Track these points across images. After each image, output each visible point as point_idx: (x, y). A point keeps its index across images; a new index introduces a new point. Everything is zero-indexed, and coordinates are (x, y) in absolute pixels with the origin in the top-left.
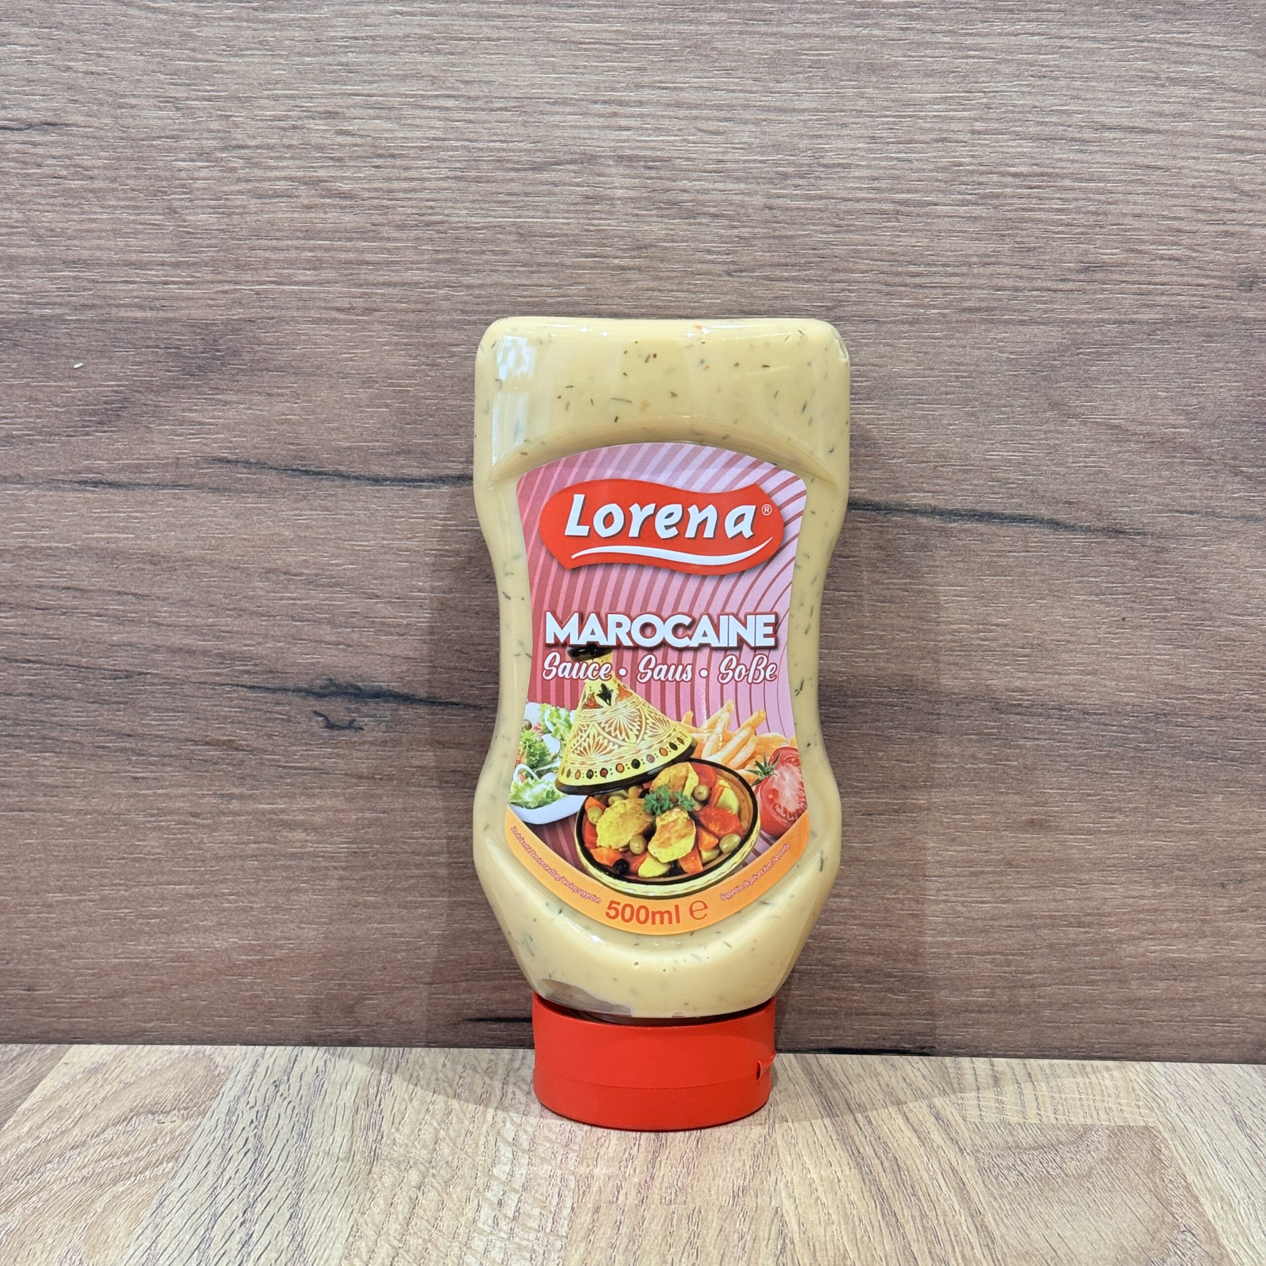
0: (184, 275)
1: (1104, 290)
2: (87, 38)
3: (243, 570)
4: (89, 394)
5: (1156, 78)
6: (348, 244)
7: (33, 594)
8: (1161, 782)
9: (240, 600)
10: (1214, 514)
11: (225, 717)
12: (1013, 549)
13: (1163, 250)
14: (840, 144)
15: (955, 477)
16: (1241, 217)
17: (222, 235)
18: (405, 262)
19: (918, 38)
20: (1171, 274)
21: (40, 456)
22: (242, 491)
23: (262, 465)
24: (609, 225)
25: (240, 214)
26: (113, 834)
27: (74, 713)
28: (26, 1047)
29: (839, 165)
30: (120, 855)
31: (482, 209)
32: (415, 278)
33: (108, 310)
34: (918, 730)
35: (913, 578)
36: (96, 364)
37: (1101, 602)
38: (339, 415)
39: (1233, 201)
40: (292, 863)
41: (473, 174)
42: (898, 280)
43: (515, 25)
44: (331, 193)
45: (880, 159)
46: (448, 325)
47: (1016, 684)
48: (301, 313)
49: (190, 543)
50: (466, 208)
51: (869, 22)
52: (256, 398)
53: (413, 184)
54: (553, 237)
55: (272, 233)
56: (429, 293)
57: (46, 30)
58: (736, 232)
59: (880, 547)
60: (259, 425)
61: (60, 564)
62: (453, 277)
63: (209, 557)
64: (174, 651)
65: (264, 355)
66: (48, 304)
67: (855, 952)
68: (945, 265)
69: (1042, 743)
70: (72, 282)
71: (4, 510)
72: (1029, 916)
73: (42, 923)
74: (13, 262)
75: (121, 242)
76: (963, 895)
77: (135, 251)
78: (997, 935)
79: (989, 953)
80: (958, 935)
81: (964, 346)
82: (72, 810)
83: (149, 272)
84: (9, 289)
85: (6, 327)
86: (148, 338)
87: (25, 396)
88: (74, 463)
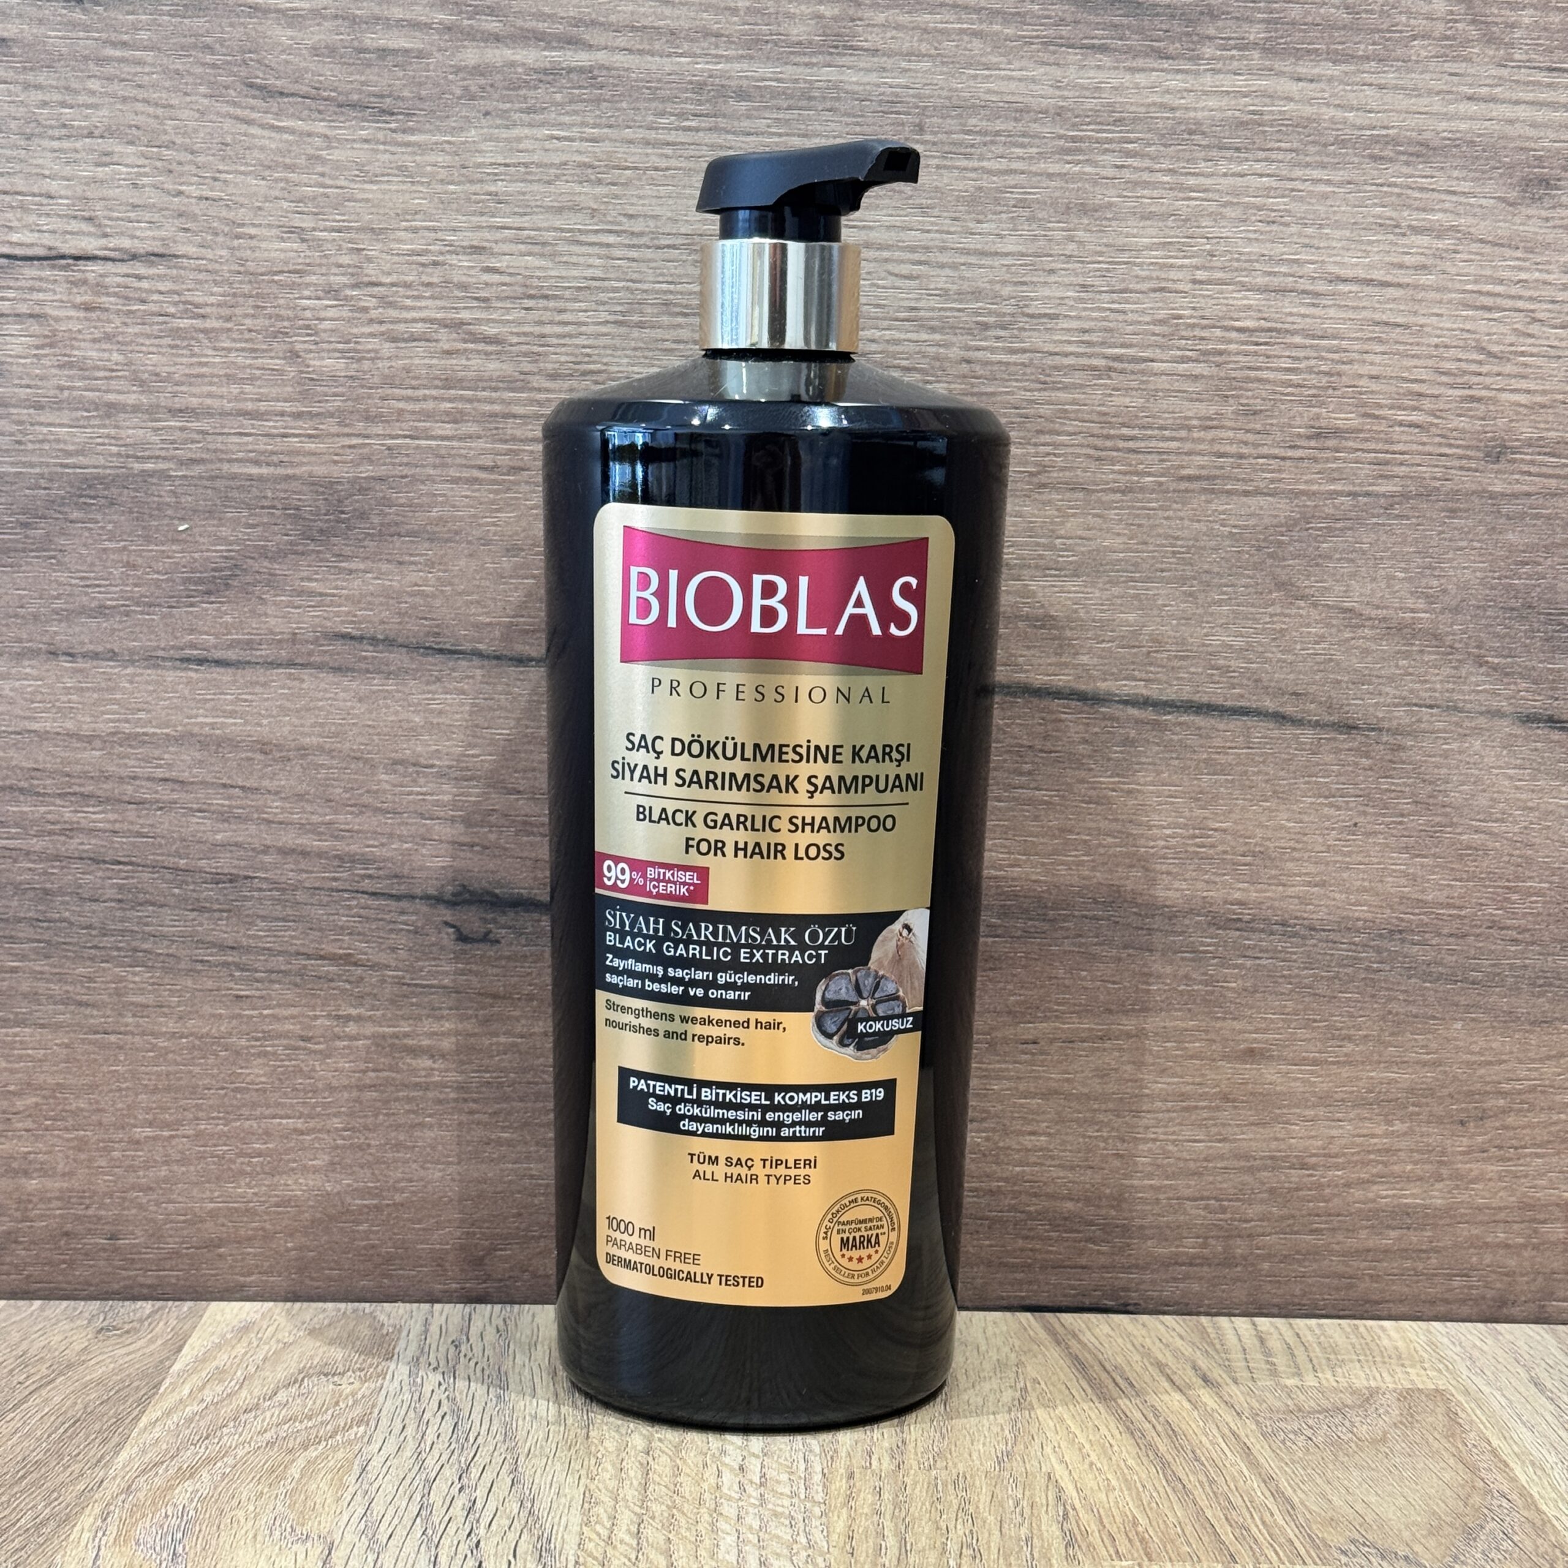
0: (305, 426)
1: (1337, 459)
2: (201, 159)
3: (366, 761)
4: (195, 561)
5: (1396, 227)
6: (494, 394)
7: (125, 786)
8: (1394, 1006)
9: (362, 795)
10: (1456, 708)
11: (342, 928)
12: (1233, 745)
13: (1402, 416)
14: (1047, 292)
15: (1171, 664)
16: (1488, 380)
17: (350, 383)
19: (1134, 177)
20: (1412, 442)
21: (137, 629)
22: (368, 671)
23: (390, 642)
25: (372, 359)
26: (211, 1060)
27: (170, 922)
29: (1045, 315)
30: (219, 1085)
31: (646, 357)
33: (218, 465)
34: (1125, 947)
35: (1123, 776)
36: (203, 526)
37: (1331, 805)
38: (479, 586)
39: (1480, 363)
40: (416, 1094)
41: (636, 318)
42: (1109, 444)
43: (686, 153)
44: (474, 338)
45: (1091, 309)
47: (1236, 896)
48: (438, 471)
49: (306, 730)
50: (627, 357)
51: (1081, 158)
52: (385, 567)
53: (568, 329)
55: (407, 381)
57: (155, 150)
59: (1085, 741)
60: (388, 597)
61: (157, 753)
63: (327, 746)
64: (284, 852)
65: (396, 518)
66: (149, 457)
67: (1052, 1197)
68: (1162, 428)
69: (1263, 962)
70: (178, 433)
71: (94, 690)
72: (1247, 1157)
73: (127, 1163)
74: (111, 410)
75: (235, 389)
76: (1174, 1133)
77: (252, 400)
78: (1211, 1179)
79: (1202, 1199)
80: (1167, 1178)
81: (1182, 519)
82: (165, 1033)
83: (266, 423)
84: (106, 441)
85: (101, 484)
86: (264, 497)
87: (121, 561)
88: (177, 638)
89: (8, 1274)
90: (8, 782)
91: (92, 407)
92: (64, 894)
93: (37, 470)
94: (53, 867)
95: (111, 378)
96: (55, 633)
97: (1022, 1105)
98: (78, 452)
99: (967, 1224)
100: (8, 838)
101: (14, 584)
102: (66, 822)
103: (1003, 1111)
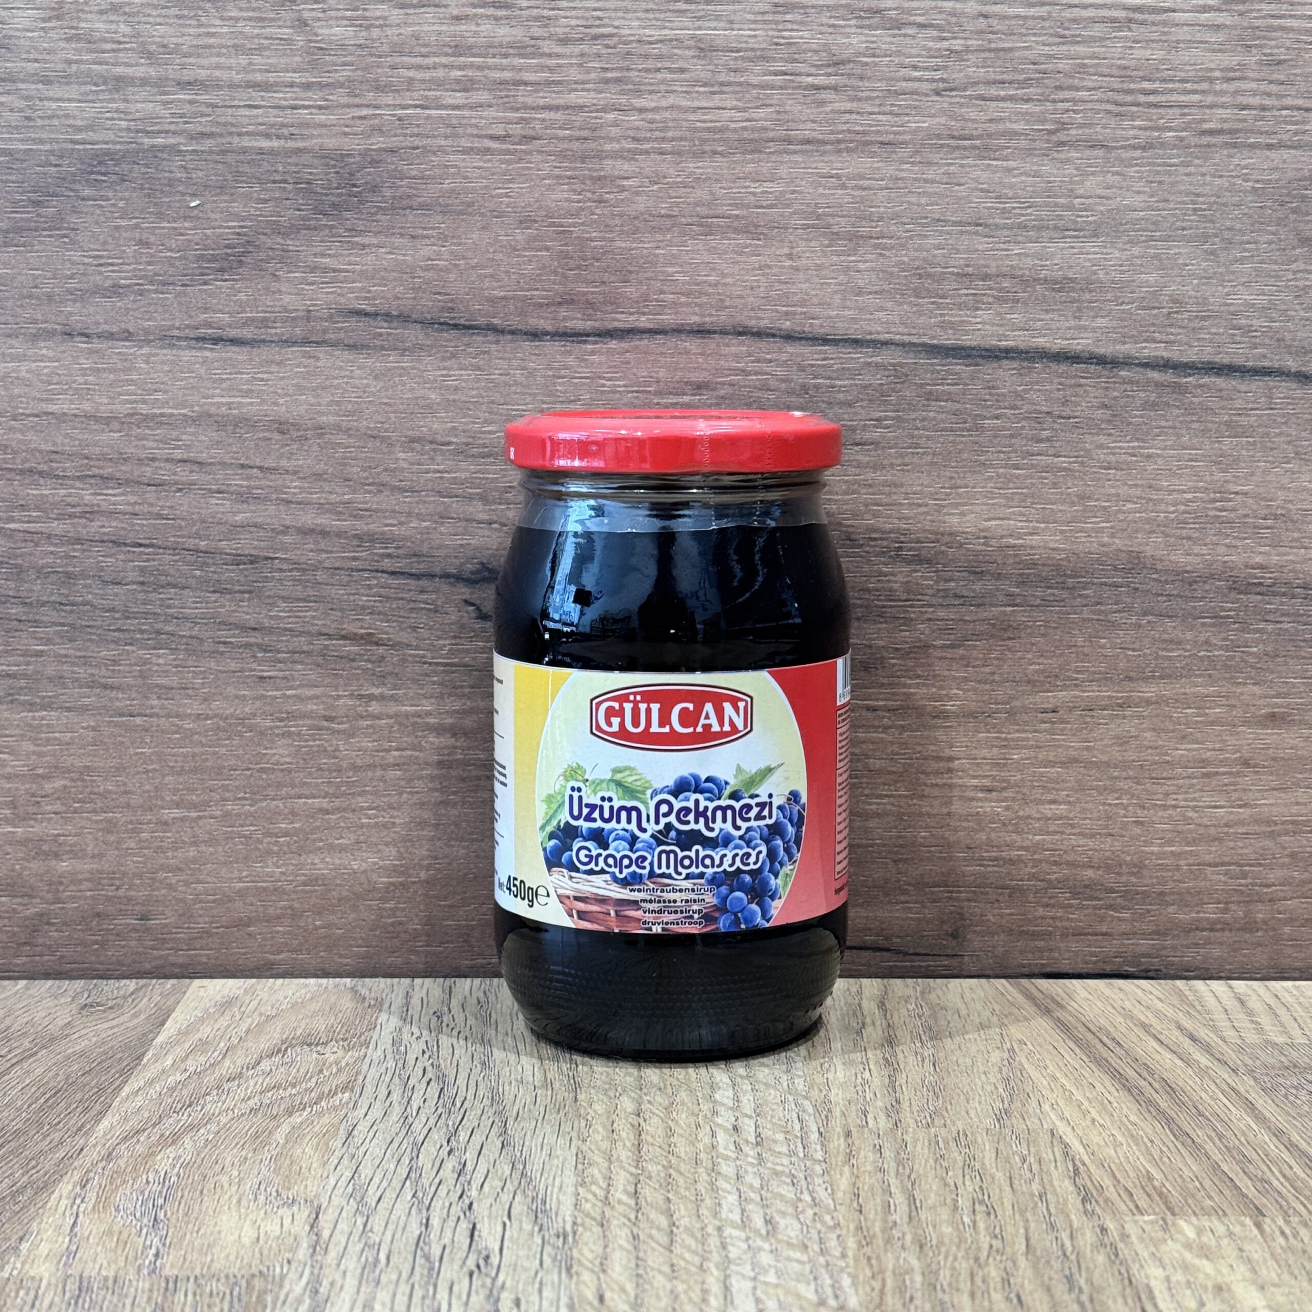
0: (316, 98)
3: (383, 439)
4: (207, 237)
6: (504, 61)
7: (144, 469)
11: (363, 608)
12: (1256, 406)
15: (1192, 325)
17: (359, 52)
18: (568, 82)
21: (152, 309)
22: (383, 348)
23: (404, 318)
24: (801, 38)
25: (381, 26)
26: (236, 741)
27: (192, 604)
28: (142, 982)
30: (244, 766)
31: (658, 20)
32: (580, 101)
33: (229, 139)
34: (1145, 614)
35: (1143, 441)
36: (215, 201)
38: (492, 260)
40: (439, 772)
42: (1129, 98)
46: (617, 155)
47: (1257, 560)
48: (449, 142)
49: (323, 408)
50: (638, 19)
52: (398, 241)
54: (738, 51)
55: (417, 49)
56: (596, 118)
58: (945, 44)
59: (1105, 406)
60: (401, 272)
61: (175, 434)
62: (623, 99)
63: (344, 424)
64: (305, 532)
65: (408, 191)
66: (160, 132)
67: (1072, 864)
68: (1183, 81)
69: (1285, 626)
70: (188, 106)
71: (110, 371)
72: (1269, 822)
73: (157, 844)
74: (120, 83)
75: (243, 60)
76: (1194, 799)
77: (260, 70)
78: (1232, 844)
79: (1223, 864)
80: (1188, 844)
81: (1204, 175)
82: (190, 715)
83: (275, 95)
84: (115, 115)
85: (112, 160)
86: (275, 171)
87: (134, 239)
88: (191, 317)
89: (41, 955)
90: (27, 465)
91: (100, 81)
92: (86, 578)
93: (47, 147)
94: (75, 550)
95: (119, 50)
96: (70, 313)
97: (1042, 775)
98: (89, 128)
99: (987, 893)
100: (29, 522)
101: (28, 264)
102: (86, 505)
103: (1022, 780)
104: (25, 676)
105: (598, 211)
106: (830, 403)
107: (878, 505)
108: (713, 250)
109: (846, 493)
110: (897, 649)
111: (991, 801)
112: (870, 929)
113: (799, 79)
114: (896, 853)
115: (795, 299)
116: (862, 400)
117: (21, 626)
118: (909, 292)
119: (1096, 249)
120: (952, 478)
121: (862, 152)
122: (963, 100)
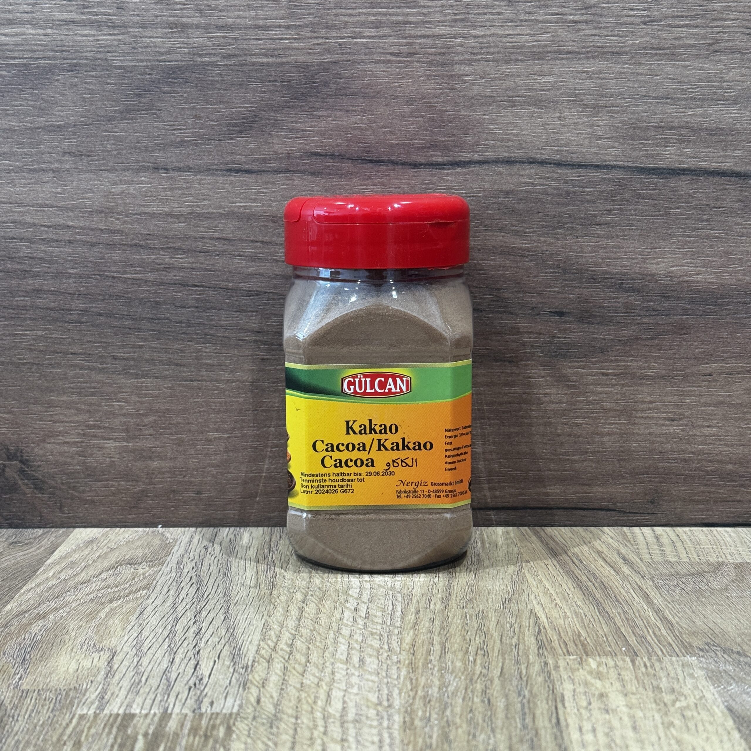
0: (293, 34)
4: (233, 113)
6: (398, 10)
7: (198, 243)
17: (317, 7)
18: (434, 22)
21: (202, 154)
22: (330, 174)
23: (342, 157)
27: (224, 318)
30: (254, 408)
32: (441, 32)
33: (244, 58)
36: (237, 93)
38: (391, 123)
46: (462, 62)
48: (368, 57)
52: (339, 114)
55: (349, 5)
56: (450, 42)
59: (740, 201)
60: (340, 131)
61: (215, 223)
62: (465, 31)
65: (344, 85)
66: (207, 54)
67: (720, 462)
70: (222, 40)
71: (179, 189)
73: (205, 452)
74: (184, 27)
75: (253, 13)
77: (262, 19)
82: (224, 380)
83: (270, 32)
84: (182, 46)
85: (180, 70)
86: (271, 75)
87: (192, 115)
88: (224, 158)
89: (143, 514)
90: (134, 242)
91: (174, 26)
92: (166, 304)
93: (145, 64)
94: (160, 289)
95: (184, 9)
96: (157, 157)
97: (703, 411)
98: (166, 53)
99: (671, 478)
100: (135, 274)
101: (134, 130)
102: (166, 264)
103: (692, 414)
104: (133, 359)
105: (450, 94)
106: (582, 201)
107: (609, 259)
108: (515, 116)
109: (590, 253)
110: (620, 340)
111: (674, 426)
112: (604, 499)
113: (566, 17)
114: (619, 456)
115: (562, 142)
116: (600, 199)
117: (131, 332)
118: (628, 138)
119: (735, 111)
120: (651, 243)
121: (601, 58)
122: (659, 27)
